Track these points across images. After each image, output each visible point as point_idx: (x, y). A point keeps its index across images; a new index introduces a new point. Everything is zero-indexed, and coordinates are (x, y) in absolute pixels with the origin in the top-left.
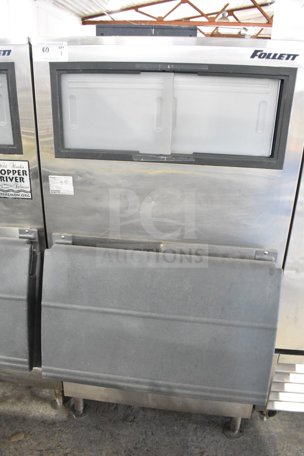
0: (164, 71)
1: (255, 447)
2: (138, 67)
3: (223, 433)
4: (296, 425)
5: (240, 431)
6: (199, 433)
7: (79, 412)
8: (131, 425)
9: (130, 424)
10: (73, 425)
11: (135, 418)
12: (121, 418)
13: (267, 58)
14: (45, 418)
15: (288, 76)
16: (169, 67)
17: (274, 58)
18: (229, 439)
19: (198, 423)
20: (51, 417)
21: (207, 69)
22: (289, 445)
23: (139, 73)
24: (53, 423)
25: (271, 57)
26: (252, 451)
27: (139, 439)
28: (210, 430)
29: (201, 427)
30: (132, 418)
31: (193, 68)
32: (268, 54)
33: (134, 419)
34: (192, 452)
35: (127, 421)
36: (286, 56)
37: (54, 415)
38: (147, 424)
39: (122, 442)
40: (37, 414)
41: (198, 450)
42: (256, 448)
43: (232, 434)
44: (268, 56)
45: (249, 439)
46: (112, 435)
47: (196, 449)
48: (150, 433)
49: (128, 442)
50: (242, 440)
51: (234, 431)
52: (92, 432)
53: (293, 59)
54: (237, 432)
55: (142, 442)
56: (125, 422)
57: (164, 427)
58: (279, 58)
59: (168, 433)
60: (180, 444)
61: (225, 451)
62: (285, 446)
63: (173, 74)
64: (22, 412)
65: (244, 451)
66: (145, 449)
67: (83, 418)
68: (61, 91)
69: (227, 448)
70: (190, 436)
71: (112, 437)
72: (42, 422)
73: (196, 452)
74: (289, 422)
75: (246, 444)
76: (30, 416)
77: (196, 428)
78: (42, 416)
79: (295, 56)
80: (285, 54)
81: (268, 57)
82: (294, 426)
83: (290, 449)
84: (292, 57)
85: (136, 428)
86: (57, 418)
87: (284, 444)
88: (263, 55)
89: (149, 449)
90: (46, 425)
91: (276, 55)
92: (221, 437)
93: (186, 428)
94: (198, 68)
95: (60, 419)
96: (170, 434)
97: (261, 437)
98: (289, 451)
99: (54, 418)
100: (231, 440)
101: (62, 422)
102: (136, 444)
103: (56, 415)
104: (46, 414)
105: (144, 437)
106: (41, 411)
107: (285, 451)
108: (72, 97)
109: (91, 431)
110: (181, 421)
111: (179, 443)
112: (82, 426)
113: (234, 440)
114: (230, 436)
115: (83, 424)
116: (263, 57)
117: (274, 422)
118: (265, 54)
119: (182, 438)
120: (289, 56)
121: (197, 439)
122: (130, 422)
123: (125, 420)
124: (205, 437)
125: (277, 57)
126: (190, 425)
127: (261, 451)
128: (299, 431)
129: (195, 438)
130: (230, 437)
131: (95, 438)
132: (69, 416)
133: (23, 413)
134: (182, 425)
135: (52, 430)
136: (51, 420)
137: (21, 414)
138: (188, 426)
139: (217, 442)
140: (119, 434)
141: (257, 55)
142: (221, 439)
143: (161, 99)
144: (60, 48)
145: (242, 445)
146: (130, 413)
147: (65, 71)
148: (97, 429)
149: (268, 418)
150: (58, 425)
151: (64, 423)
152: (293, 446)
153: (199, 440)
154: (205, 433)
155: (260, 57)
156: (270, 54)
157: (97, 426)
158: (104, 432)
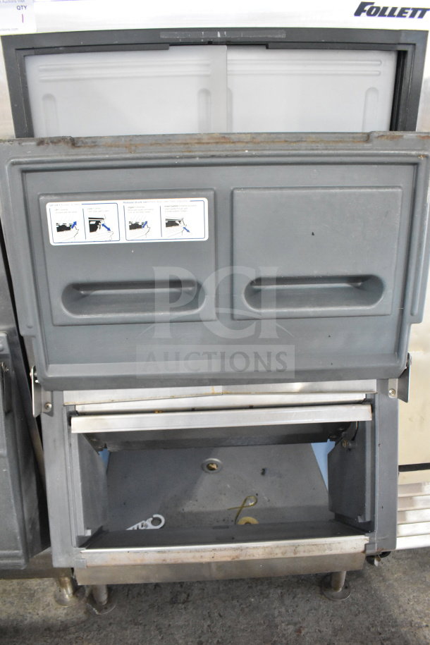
0: (210, 43)
1: (370, 607)
2: (163, 36)
3: (322, 594)
4: (419, 563)
5: (346, 587)
6: (287, 602)
7: (101, 603)
8: (185, 608)
9: (183, 606)
10: (96, 626)
11: (188, 595)
12: (168, 599)
13: (380, 15)
14: (50, 622)
15: (414, 45)
16: (219, 35)
17: (391, 14)
18: (331, 602)
19: (282, 586)
20: (60, 619)
21: (283, 36)
22: (415, 595)
23: (167, 49)
24: (64, 628)
25: (387, 13)
26: (367, 613)
27: (203, 626)
28: (303, 593)
29: (288, 591)
30: (184, 596)
31: (260, 37)
32: (381, 8)
33: (187, 598)
34: (285, 632)
35: (179, 603)
36: (410, 12)
37: (63, 615)
38: (209, 602)
39: (177, 637)
40: (36, 617)
41: (291, 628)
42: (373, 608)
43: (334, 593)
44: (381, 12)
45: (359, 596)
46: (159, 629)
47: (289, 626)
48: (216, 614)
49: (186, 636)
50: (350, 600)
51: (336, 589)
52: (128, 632)
53: (421, 16)
54: (341, 589)
55: (208, 631)
56: (175, 605)
57: (235, 602)
58: (400, 15)
59: (242, 610)
60: (264, 623)
61: (331, 621)
62: (411, 597)
63: (226, 47)
64: (11, 618)
65: (356, 615)
66: (215, 642)
67: (110, 610)
68: (27, 87)
69: (332, 616)
70: (275, 609)
71: (160, 633)
72: (46, 630)
73: (290, 631)
74: (409, 560)
75: (357, 604)
76: (26, 622)
77: (282, 595)
78: (44, 620)
79: (424, 11)
80: (409, 9)
81: (382, 14)
82: (416, 564)
83: (418, 600)
84: (419, 12)
85: (194, 611)
86: (69, 618)
87: (409, 595)
88: (375, 9)
89: (220, 640)
90: (54, 634)
91: (394, 9)
92: (320, 601)
93: (267, 597)
94: (269, 36)
95: (75, 620)
96: (246, 610)
97: (376, 591)
98: (418, 602)
99: (64, 619)
100: (335, 603)
101: (78, 624)
102: (200, 637)
103: (67, 614)
104: (50, 615)
105: (209, 623)
106: (41, 612)
107: (413, 604)
108: (48, 97)
109: (126, 629)
110: (259, 587)
111: (262, 622)
112: (110, 624)
113: (339, 602)
114: (333, 597)
115: (111, 621)
116: (374, 15)
117: (388, 564)
118: (378, 8)
119: (264, 613)
120: (415, 11)
121: (287, 611)
122: (183, 603)
123: (174, 601)
124: (297, 606)
125: (396, 13)
126: (272, 591)
127: (379, 610)
128: (424, 571)
129: (283, 610)
130: (332, 599)
131: (134, 639)
132: (88, 612)
133: (13, 620)
134: (261, 594)
135: (65, 639)
136: (60, 623)
137: (10, 623)
138: (269, 593)
139: (315, 609)
140: (170, 625)
141: (365, 11)
142: (321, 603)
143: (206, 92)
144: (19, 8)
145: (352, 608)
146: (179, 589)
147: (33, 51)
148: (136, 625)
149: (379, 560)
150: (73, 629)
151: (80, 625)
152: (422, 595)
153: (290, 611)
154: (296, 599)
155: (369, 14)
156: (385, 9)
157: (134, 620)
158: (147, 628)
